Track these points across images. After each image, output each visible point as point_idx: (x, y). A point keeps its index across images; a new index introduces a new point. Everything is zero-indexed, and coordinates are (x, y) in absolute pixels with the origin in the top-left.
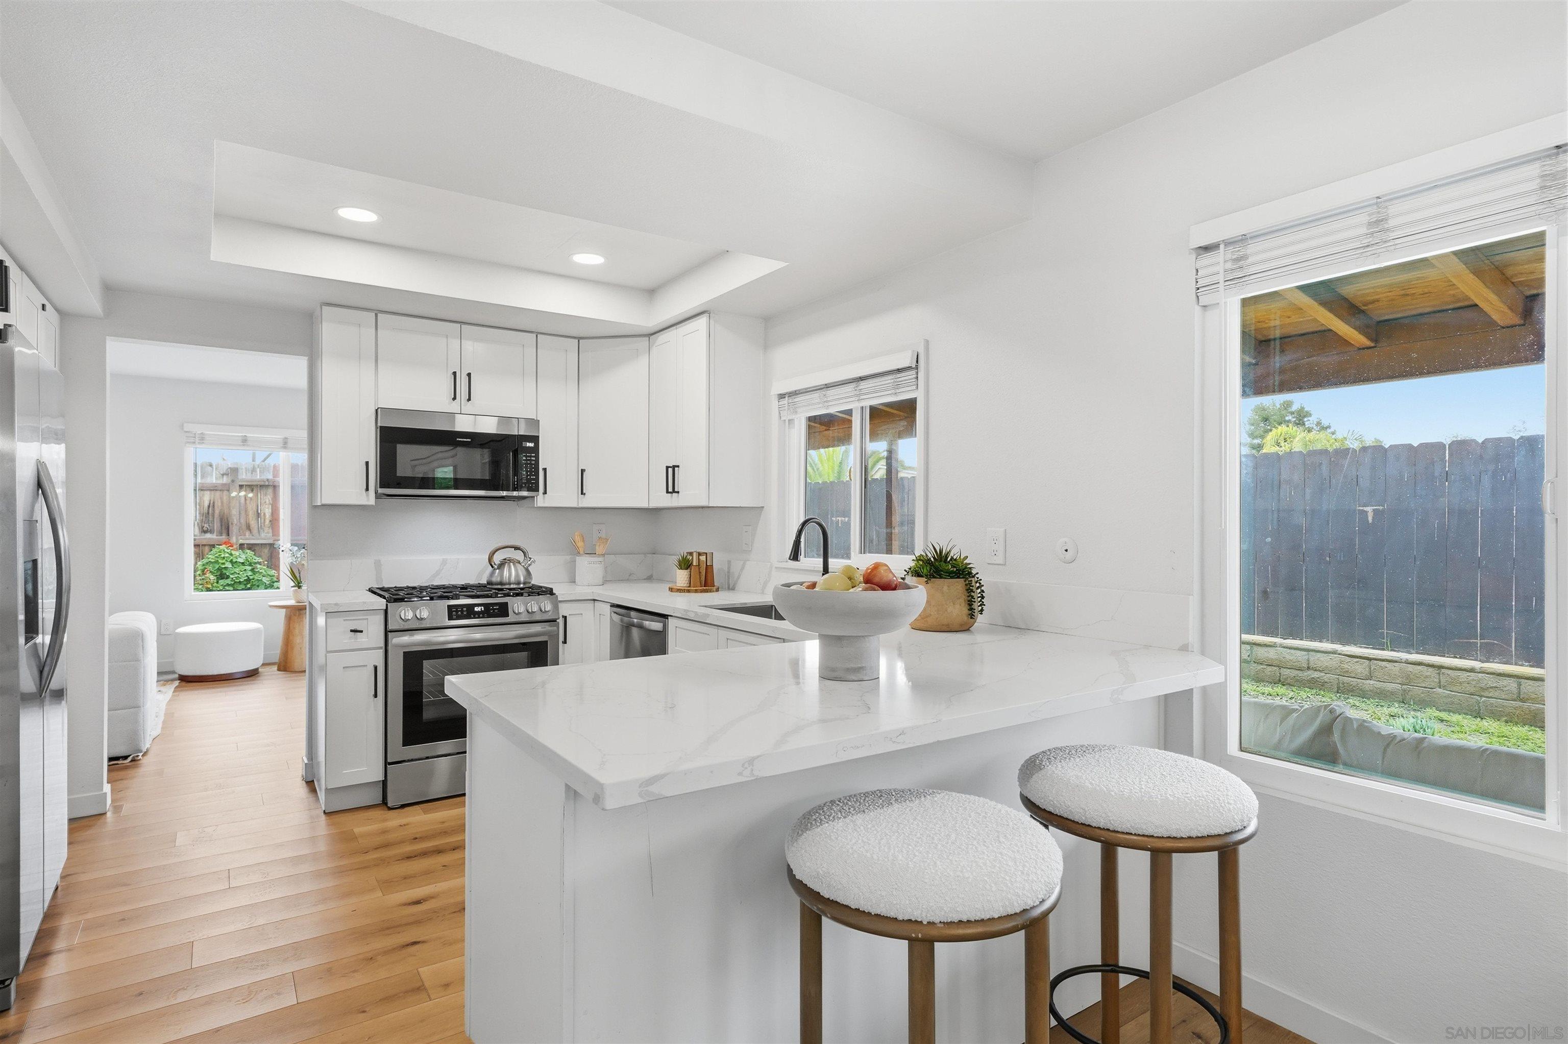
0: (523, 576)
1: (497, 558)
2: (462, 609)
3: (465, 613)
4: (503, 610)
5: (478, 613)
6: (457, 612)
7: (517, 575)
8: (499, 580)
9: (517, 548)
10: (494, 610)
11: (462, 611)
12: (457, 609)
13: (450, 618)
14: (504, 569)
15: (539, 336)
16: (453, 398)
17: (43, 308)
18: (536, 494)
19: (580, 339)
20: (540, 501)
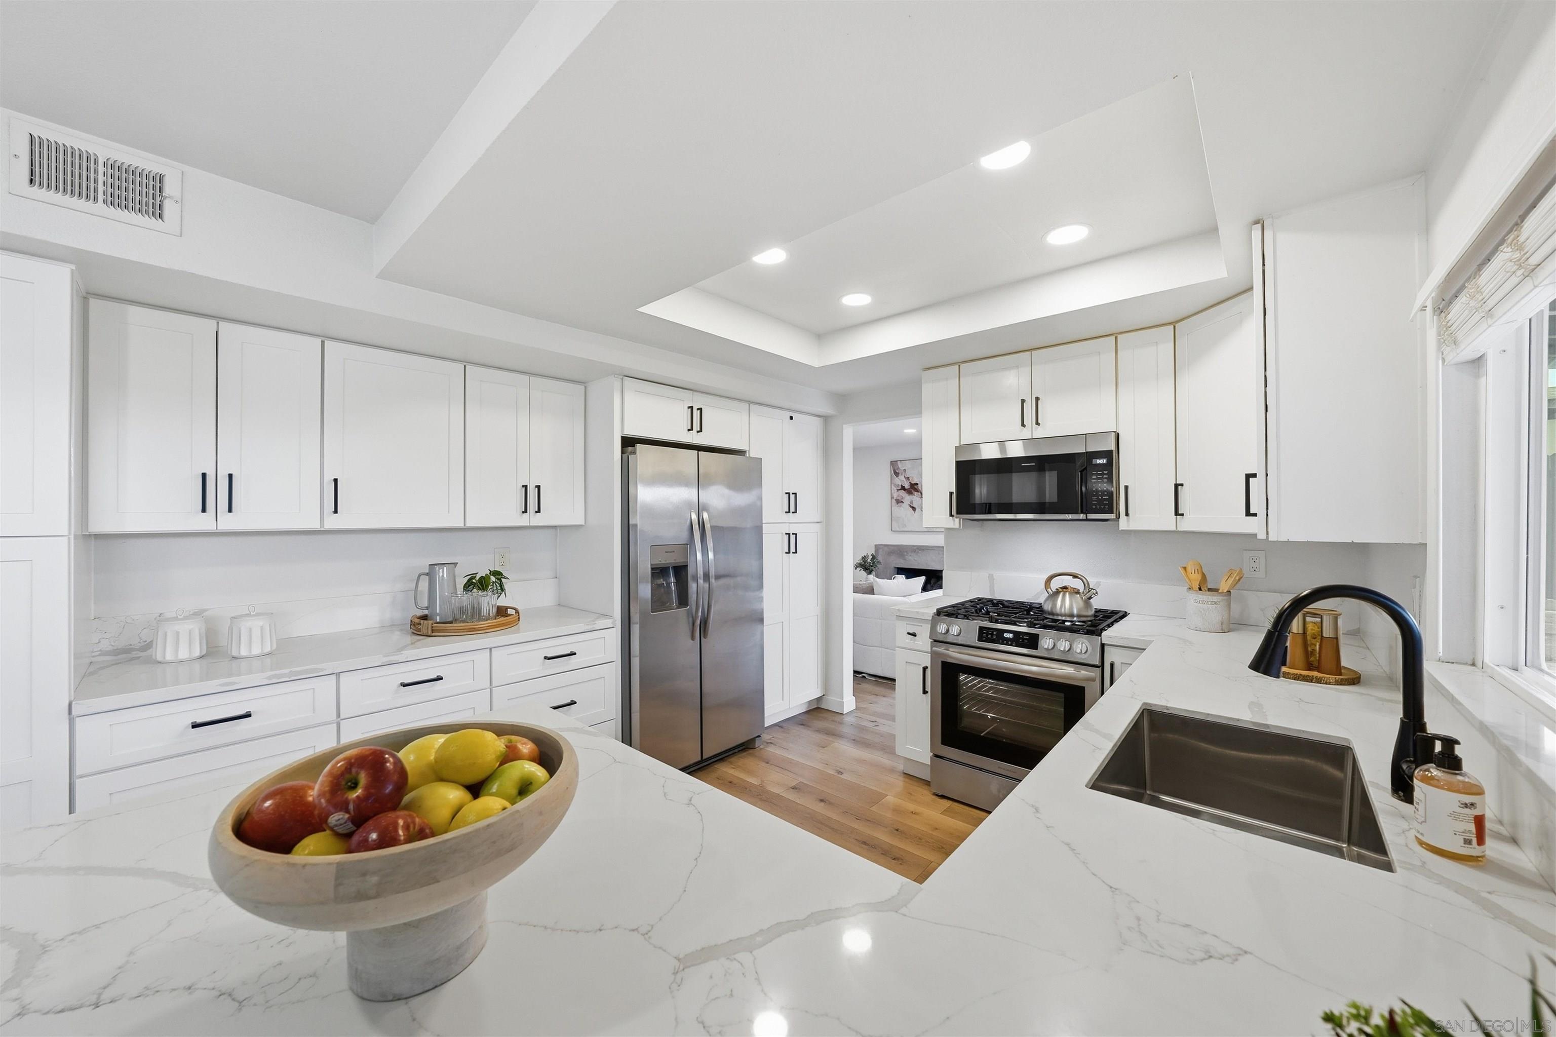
0: (1077, 608)
1: (1056, 584)
2: (993, 632)
3: (994, 637)
4: (1032, 642)
5: (1008, 639)
6: (987, 634)
7: (1071, 607)
8: (1067, 611)
9: (1075, 577)
10: (1024, 639)
11: (992, 635)
12: (988, 632)
13: (980, 639)
14: (1058, 598)
15: (1119, 337)
16: (1023, 425)
17: (791, 418)
18: (1112, 516)
19: (1174, 324)
20: (1124, 523)
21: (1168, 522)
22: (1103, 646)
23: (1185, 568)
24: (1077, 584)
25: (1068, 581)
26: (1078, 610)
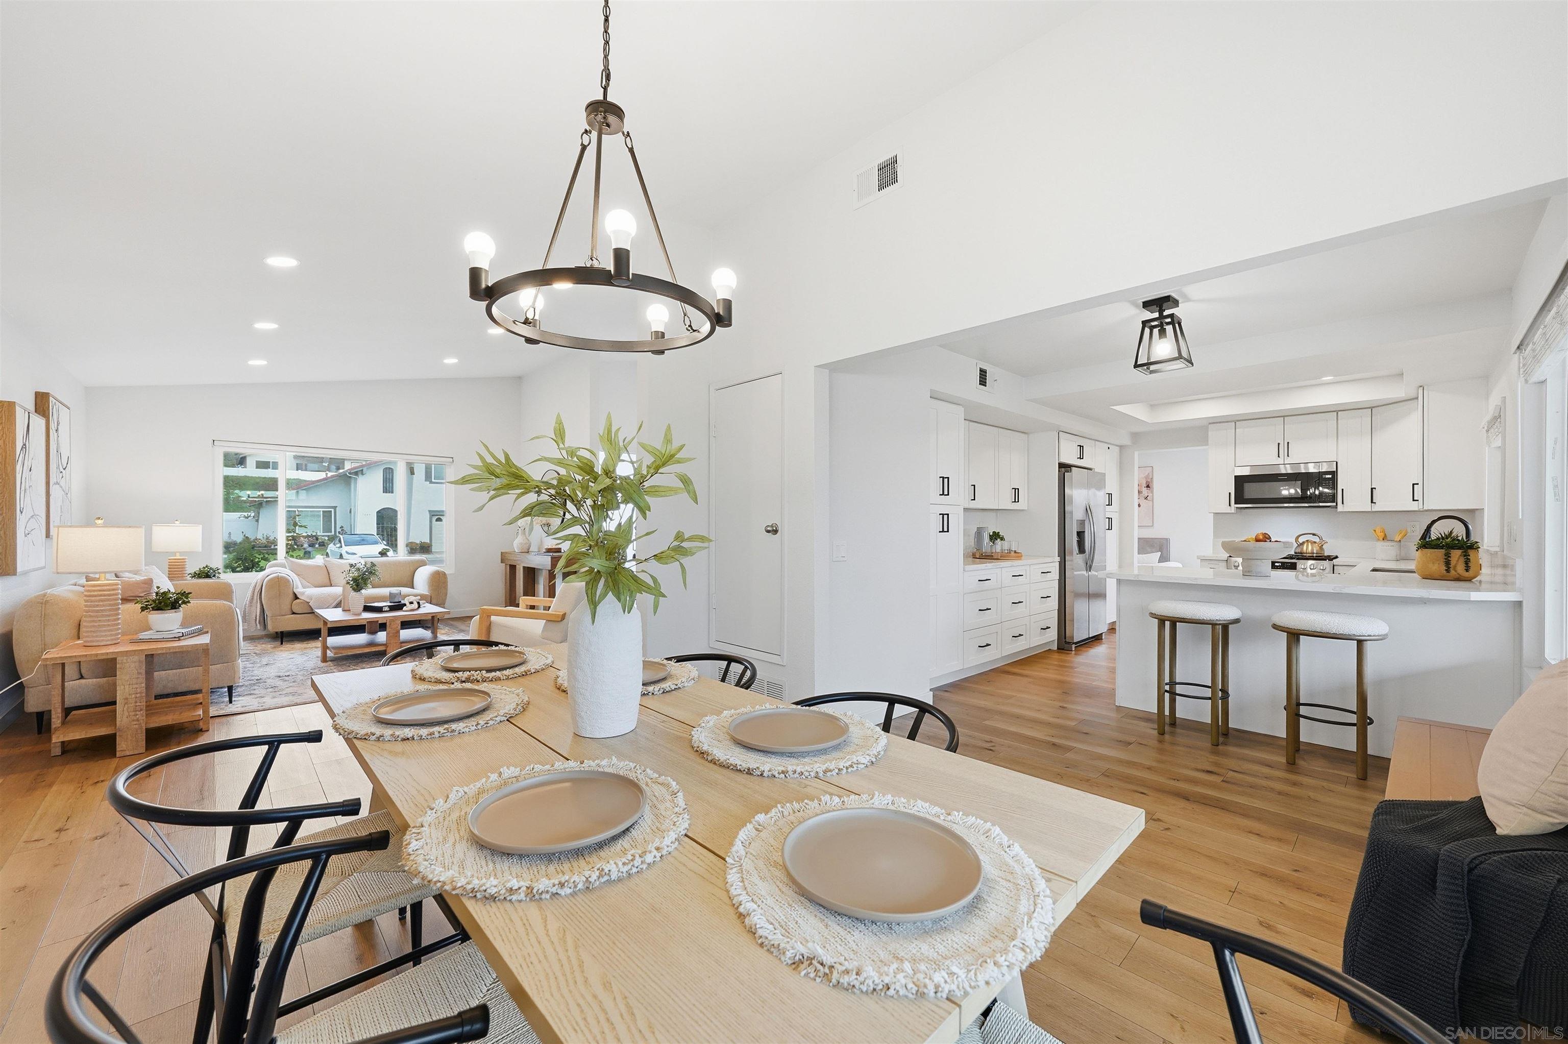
1: (1301, 540)
4: (1292, 566)
7: (1312, 549)
8: (1310, 551)
9: (1314, 535)
14: (1305, 546)
15: (1339, 413)
16: (1279, 457)
17: (1109, 448)
18: (1335, 504)
19: (1372, 408)
20: (1340, 508)
21: (1367, 507)
22: (1334, 565)
23: (1375, 531)
24: (1316, 539)
25: (1311, 538)
26: (1316, 550)
